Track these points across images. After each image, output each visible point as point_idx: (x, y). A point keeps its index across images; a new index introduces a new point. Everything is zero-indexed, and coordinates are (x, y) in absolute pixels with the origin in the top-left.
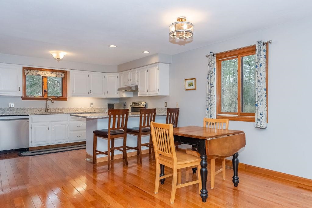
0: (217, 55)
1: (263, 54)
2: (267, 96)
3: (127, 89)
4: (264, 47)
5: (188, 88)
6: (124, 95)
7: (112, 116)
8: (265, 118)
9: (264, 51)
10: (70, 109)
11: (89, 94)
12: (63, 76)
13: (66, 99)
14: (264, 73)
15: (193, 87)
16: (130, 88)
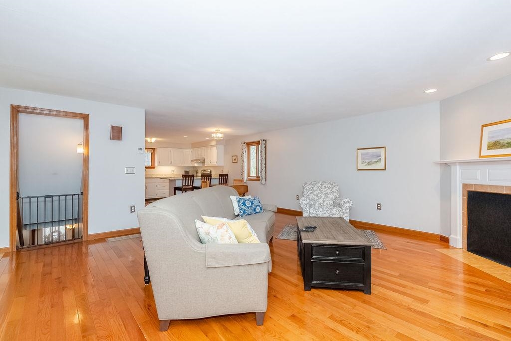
0: (247, 143)
1: (264, 146)
2: (266, 168)
3: (197, 160)
4: (264, 142)
5: (234, 161)
6: (196, 165)
7: (184, 178)
8: (264, 179)
9: (264, 144)
10: (157, 175)
11: (171, 164)
12: (152, 152)
13: (154, 168)
14: (264, 156)
15: (236, 161)
16: (199, 160)
